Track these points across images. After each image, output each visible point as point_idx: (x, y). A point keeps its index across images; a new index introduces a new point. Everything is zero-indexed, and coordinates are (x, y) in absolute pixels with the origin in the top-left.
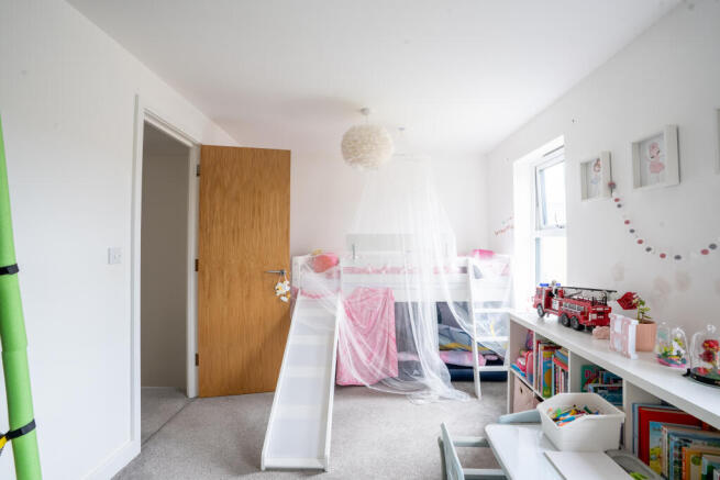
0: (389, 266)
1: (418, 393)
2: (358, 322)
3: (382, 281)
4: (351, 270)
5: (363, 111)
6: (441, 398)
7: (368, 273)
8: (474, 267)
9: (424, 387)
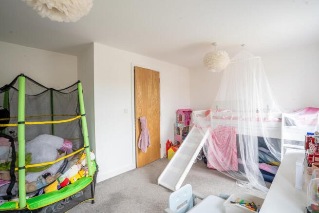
0: (233, 116)
1: (242, 182)
2: (218, 141)
3: (228, 123)
4: (215, 117)
5: (214, 44)
6: (254, 188)
7: (224, 119)
8: (286, 118)
9: (246, 180)
